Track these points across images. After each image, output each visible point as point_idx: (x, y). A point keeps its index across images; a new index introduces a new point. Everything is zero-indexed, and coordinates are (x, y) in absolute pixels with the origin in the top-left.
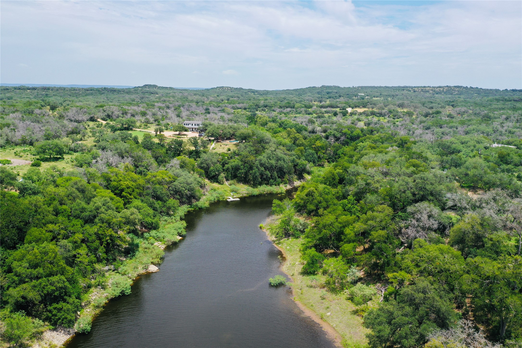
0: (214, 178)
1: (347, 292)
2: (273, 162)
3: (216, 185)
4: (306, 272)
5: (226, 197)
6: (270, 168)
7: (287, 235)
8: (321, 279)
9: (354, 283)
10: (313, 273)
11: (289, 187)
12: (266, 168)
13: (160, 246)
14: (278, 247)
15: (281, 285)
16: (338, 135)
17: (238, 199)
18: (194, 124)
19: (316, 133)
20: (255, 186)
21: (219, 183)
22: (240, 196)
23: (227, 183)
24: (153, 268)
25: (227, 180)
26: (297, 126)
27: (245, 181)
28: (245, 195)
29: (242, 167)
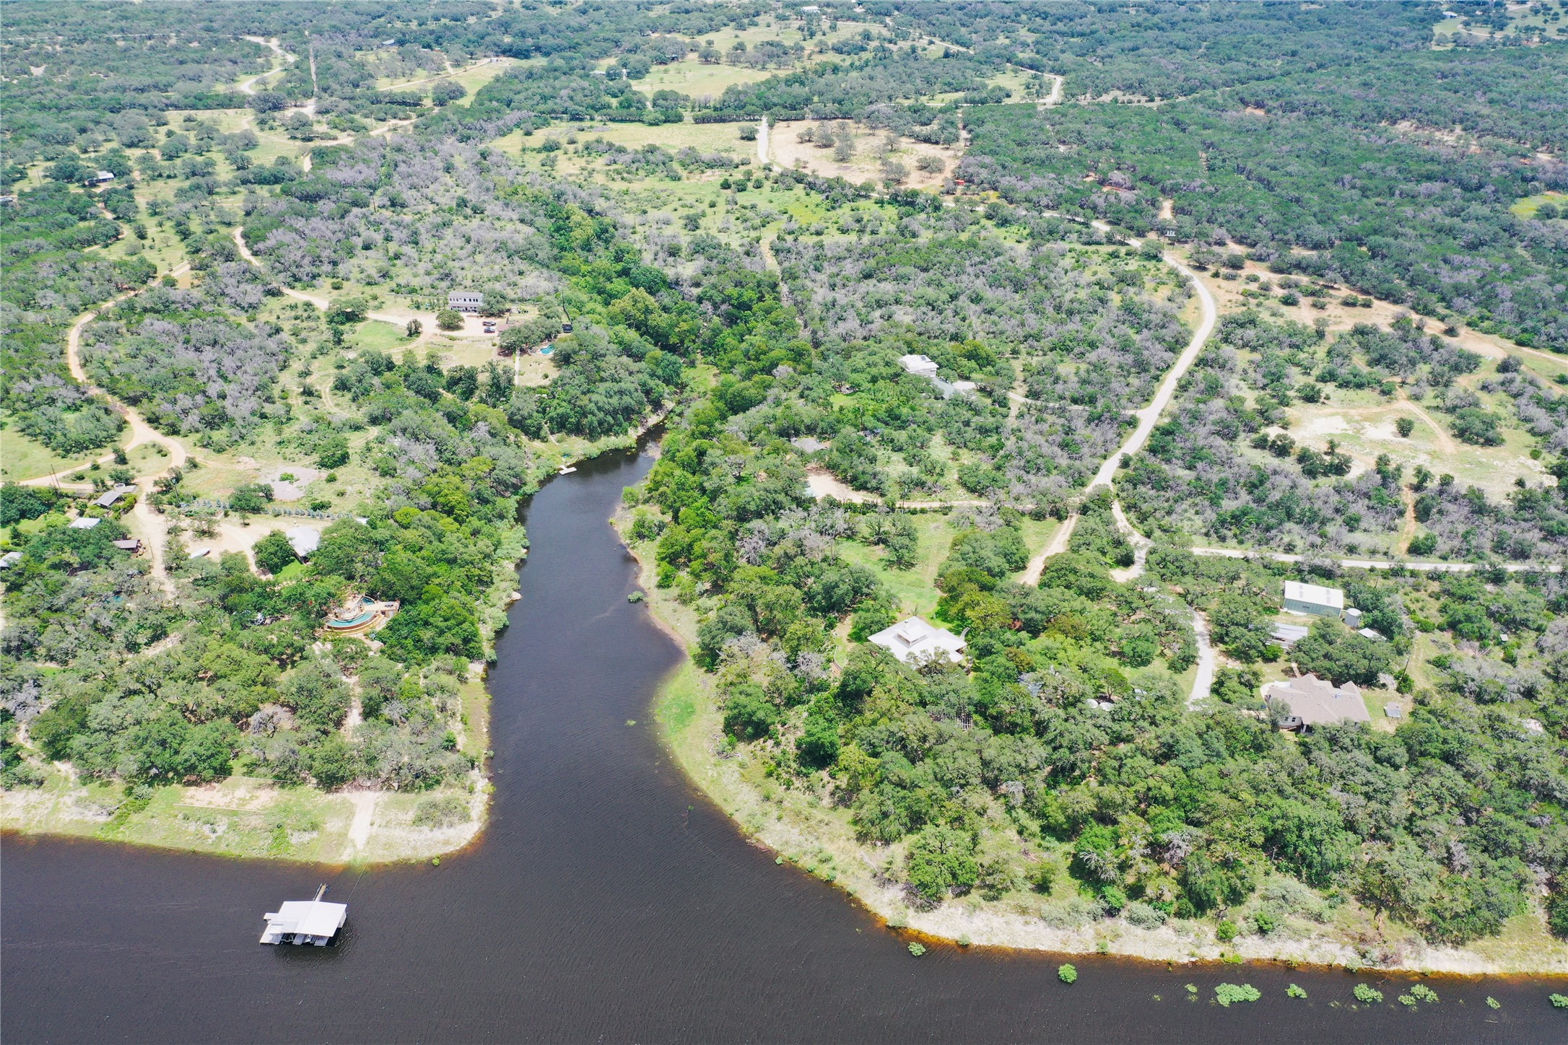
0: (535, 434)
1: (693, 606)
2: (615, 401)
3: (537, 444)
4: (660, 586)
5: (557, 467)
6: (614, 413)
7: (641, 536)
8: (674, 591)
9: (701, 594)
10: (669, 586)
11: (641, 431)
12: (607, 413)
13: (510, 566)
14: (633, 553)
15: (639, 600)
16: (718, 300)
17: (573, 469)
18: (467, 300)
19: (682, 285)
20: (592, 435)
21: (544, 440)
22: (574, 461)
23: (552, 438)
24: (517, 596)
25: (552, 433)
27: (577, 430)
28: (582, 458)
29: (572, 413)
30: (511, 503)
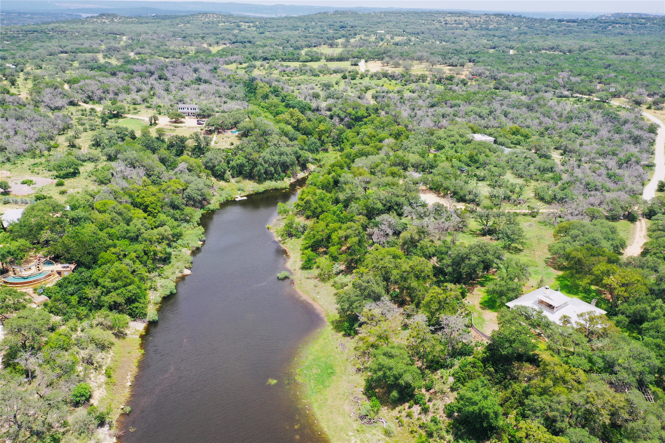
0: (220, 176)
1: (331, 282)
2: (276, 158)
3: (222, 183)
4: (304, 268)
5: (234, 196)
6: (274, 164)
7: (290, 235)
8: (315, 272)
9: (338, 274)
10: (310, 268)
11: (293, 180)
12: (270, 165)
13: (187, 252)
14: (284, 247)
15: (286, 278)
16: (343, 116)
17: (245, 198)
18: (190, 109)
19: (320, 111)
20: (260, 182)
21: (227, 181)
22: (246, 194)
23: (233, 181)
24: (187, 272)
25: (233, 177)
26: (300, 104)
27: (250, 176)
28: (251, 192)
29: (247, 164)
30: (198, 214)
